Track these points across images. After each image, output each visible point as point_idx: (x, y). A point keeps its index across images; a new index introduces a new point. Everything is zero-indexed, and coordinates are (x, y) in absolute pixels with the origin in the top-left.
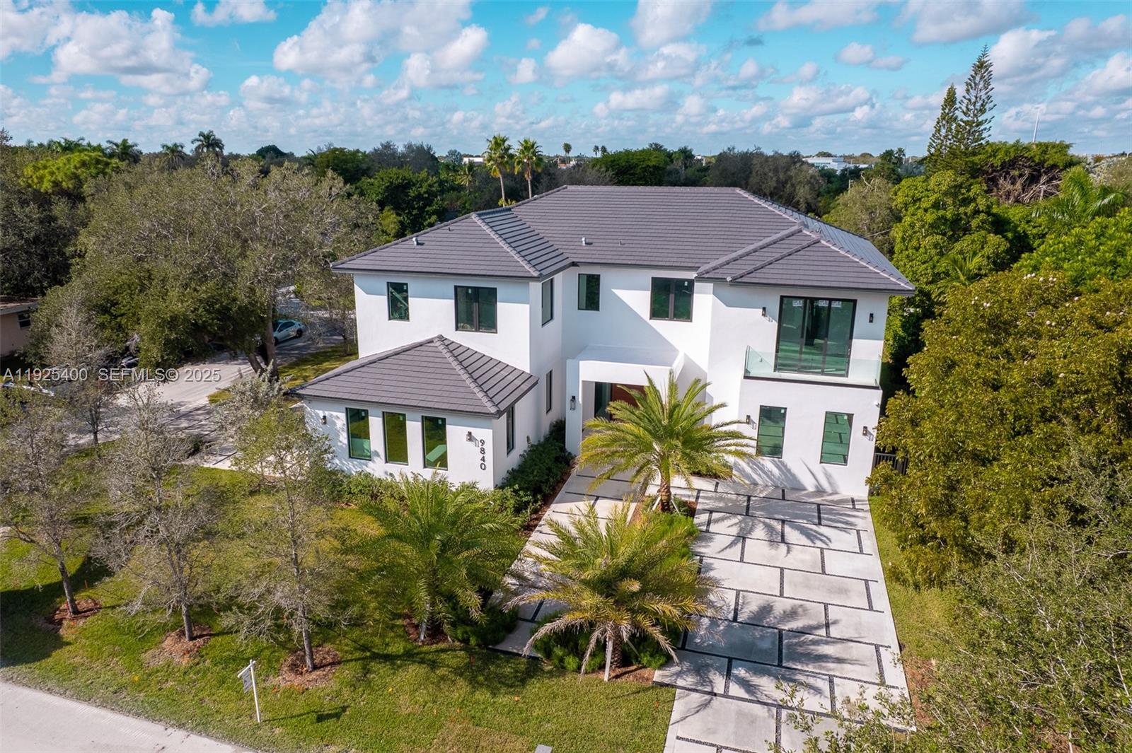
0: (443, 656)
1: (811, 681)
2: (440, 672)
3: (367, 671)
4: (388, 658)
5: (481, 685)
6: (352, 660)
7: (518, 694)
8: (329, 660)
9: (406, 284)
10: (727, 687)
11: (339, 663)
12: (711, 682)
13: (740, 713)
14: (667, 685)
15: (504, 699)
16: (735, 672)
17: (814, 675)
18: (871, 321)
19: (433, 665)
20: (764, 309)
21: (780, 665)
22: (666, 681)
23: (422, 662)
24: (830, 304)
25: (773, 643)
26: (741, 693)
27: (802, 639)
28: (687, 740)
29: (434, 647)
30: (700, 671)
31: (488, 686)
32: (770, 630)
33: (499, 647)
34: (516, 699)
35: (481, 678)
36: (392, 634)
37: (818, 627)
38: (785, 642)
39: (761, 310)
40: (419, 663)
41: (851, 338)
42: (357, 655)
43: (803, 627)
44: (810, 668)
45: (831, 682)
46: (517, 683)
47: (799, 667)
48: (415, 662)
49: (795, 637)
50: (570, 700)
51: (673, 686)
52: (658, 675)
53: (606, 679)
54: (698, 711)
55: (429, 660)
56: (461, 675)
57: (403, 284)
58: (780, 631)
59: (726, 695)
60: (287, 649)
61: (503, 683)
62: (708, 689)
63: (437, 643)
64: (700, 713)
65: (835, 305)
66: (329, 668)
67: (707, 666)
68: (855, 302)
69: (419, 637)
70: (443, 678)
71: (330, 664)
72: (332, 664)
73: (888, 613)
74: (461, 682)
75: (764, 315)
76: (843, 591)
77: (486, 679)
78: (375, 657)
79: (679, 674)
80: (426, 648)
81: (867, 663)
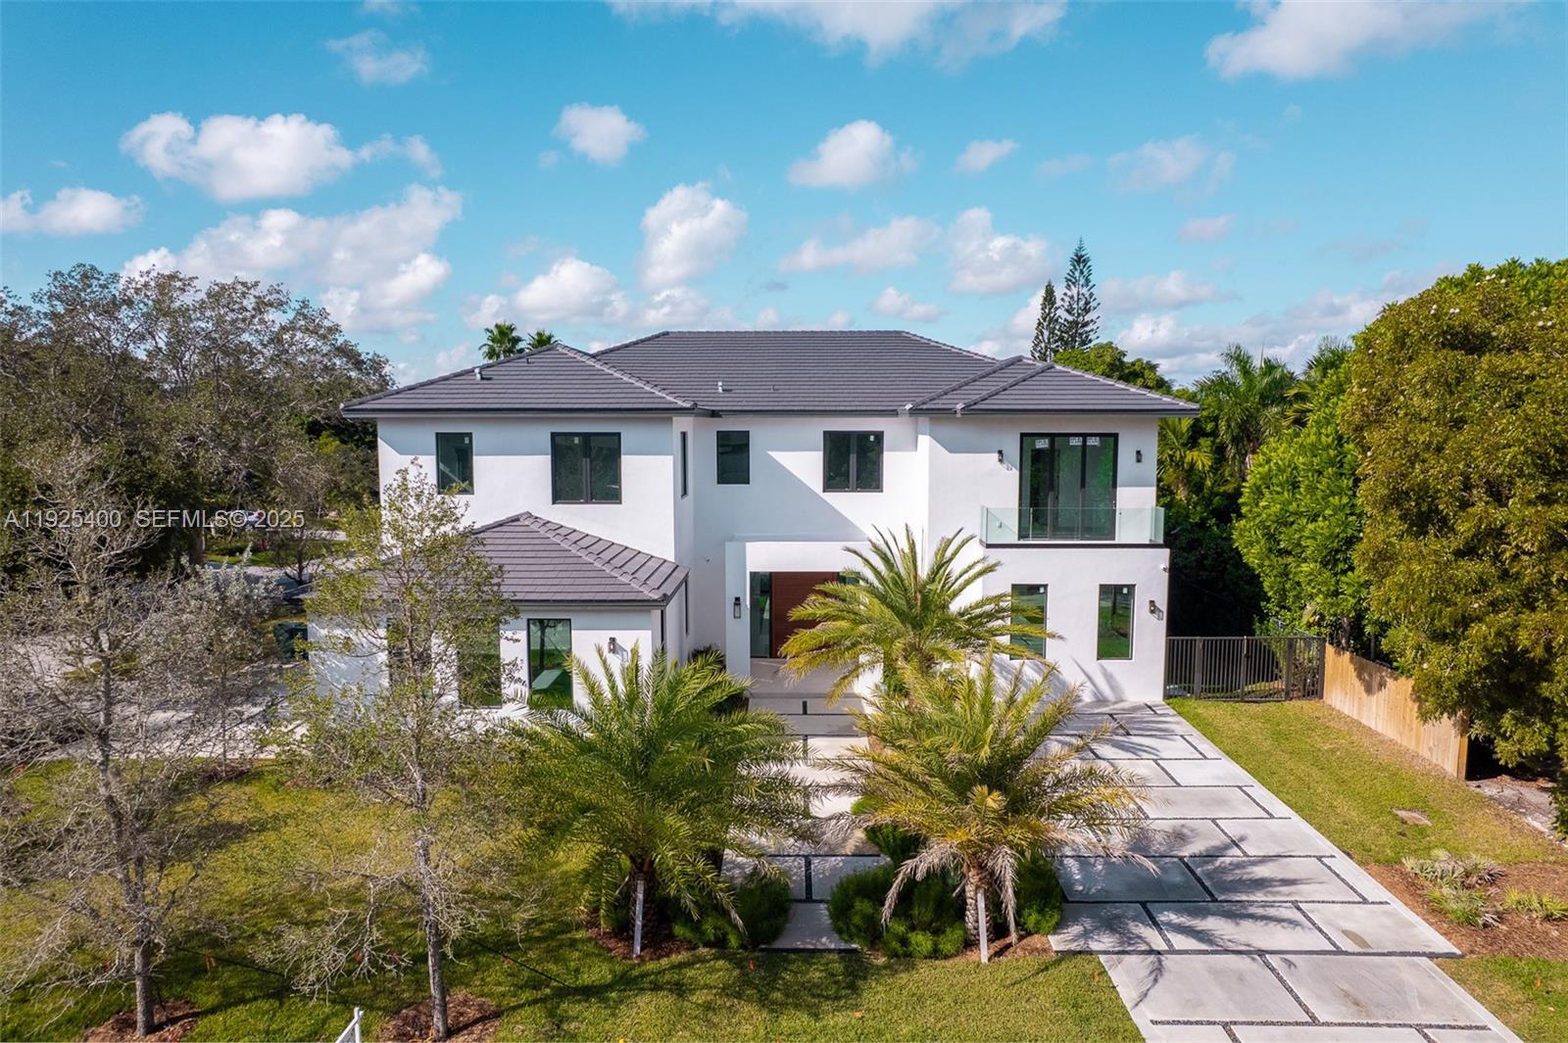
0: (690, 973)
1: (1271, 912)
2: (700, 997)
3: (559, 1021)
4: (588, 992)
5: (784, 1005)
6: (521, 1006)
7: (856, 1007)
8: (472, 1013)
9: (470, 435)
10: (1167, 941)
11: (497, 1015)
12: (1139, 937)
13: (1214, 972)
14: (1080, 952)
15: (837, 1019)
16: (1162, 918)
17: (1271, 904)
18: (1139, 461)
19: (680, 990)
20: (1000, 452)
21: (1215, 900)
22: (1073, 946)
23: (656, 987)
24: (1085, 441)
25: (1183, 874)
26: (1192, 944)
27: (1218, 863)
28: (1168, 1023)
29: (664, 961)
30: (1112, 925)
31: (797, 1006)
32: (1167, 860)
33: (778, 945)
34: (858, 1015)
35: (777, 995)
36: (577, 954)
37: (1226, 847)
38: (1198, 871)
39: (996, 456)
40: (652, 990)
41: (1115, 485)
42: (526, 995)
43: (1207, 850)
44: (1259, 896)
45: (1299, 909)
46: (843, 992)
47: (1244, 898)
48: (643, 989)
49: (1207, 863)
50: (948, 1000)
51: (1091, 953)
52: (1056, 942)
53: (984, 960)
54: (1156, 980)
55: (668, 983)
56: (739, 996)
57: (463, 435)
58: (1181, 859)
59: (1173, 951)
60: (379, 1009)
61: (819, 996)
62: (1144, 947)
63: (668, 955)
64: (1160, 981)
65: (1092, 442)
66: (480, 1027)
67: (1117, 917)
68: (1115, 436)
69: (632, 951)
70: (708, 1007)
71: (476, 1022)
72: (482, 1019)
73: (1296, 818)
74: (746, 1009)
75: (1001, 461)
76: (1222, 802)
77: (787, 995)
78: (563, 993)
79: (1086, 935)
80: (651, 966)
81: (1324, 879)
